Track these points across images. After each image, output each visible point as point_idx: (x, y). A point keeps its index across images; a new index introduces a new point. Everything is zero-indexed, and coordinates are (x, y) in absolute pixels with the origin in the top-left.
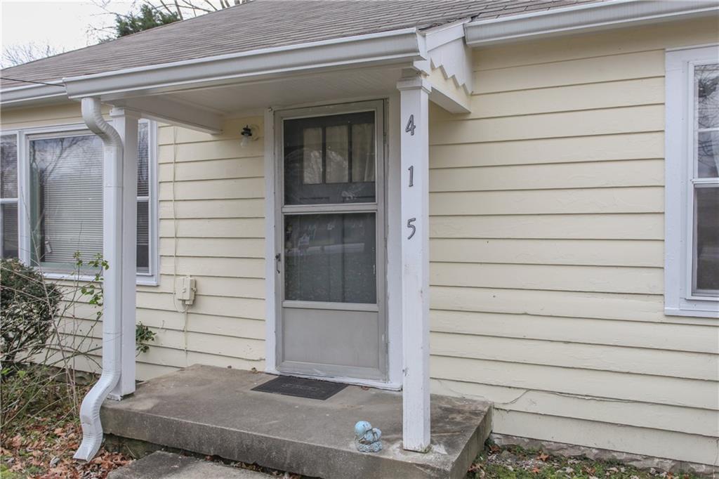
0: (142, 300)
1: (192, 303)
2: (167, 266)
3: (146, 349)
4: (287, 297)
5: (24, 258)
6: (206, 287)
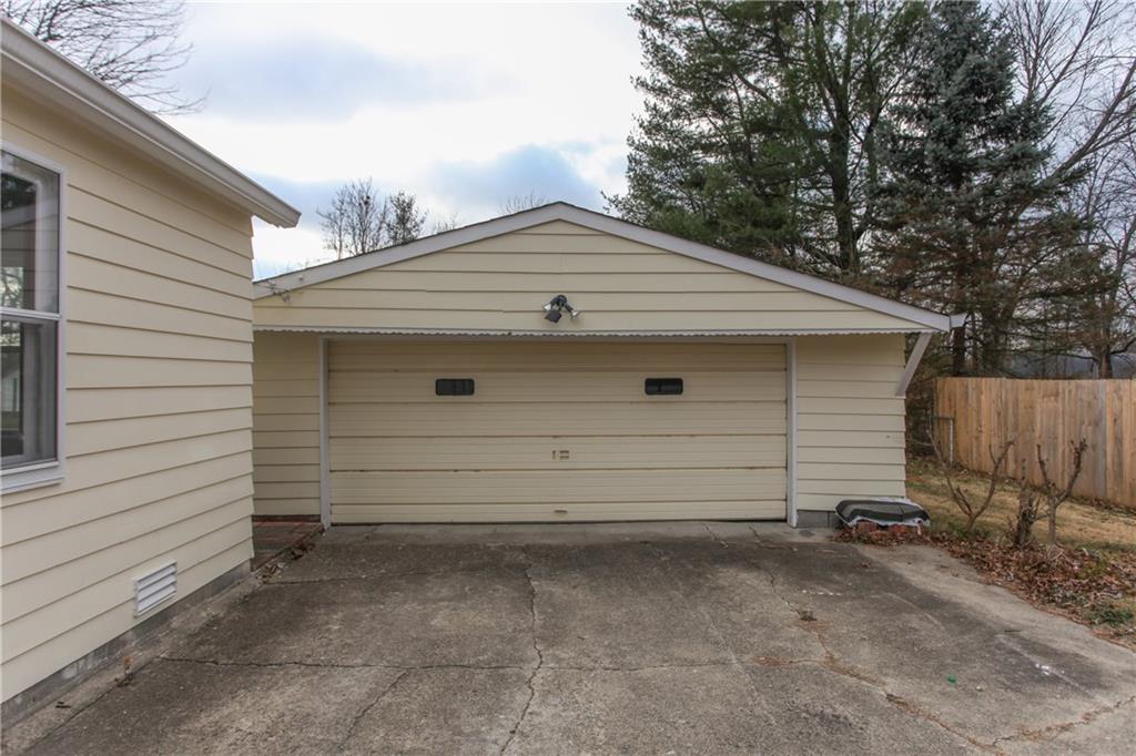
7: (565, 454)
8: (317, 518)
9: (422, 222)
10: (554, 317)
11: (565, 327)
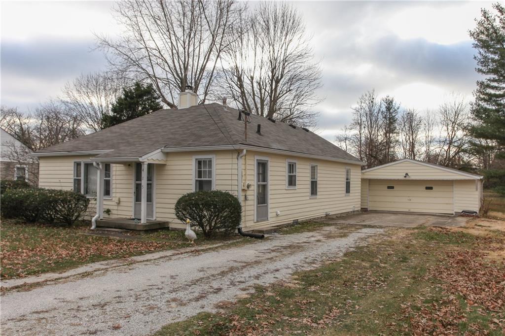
0: (105, 203)
1: (119, 203)
2: (114, 195)
3: (109, 214)
4: (136, 201)
5: (82, 192)
6: (122, 200)
7: (410, 200)
8: (367, 209)
9: (398, 108)
10: (405, 177)
11: (407, 178)
